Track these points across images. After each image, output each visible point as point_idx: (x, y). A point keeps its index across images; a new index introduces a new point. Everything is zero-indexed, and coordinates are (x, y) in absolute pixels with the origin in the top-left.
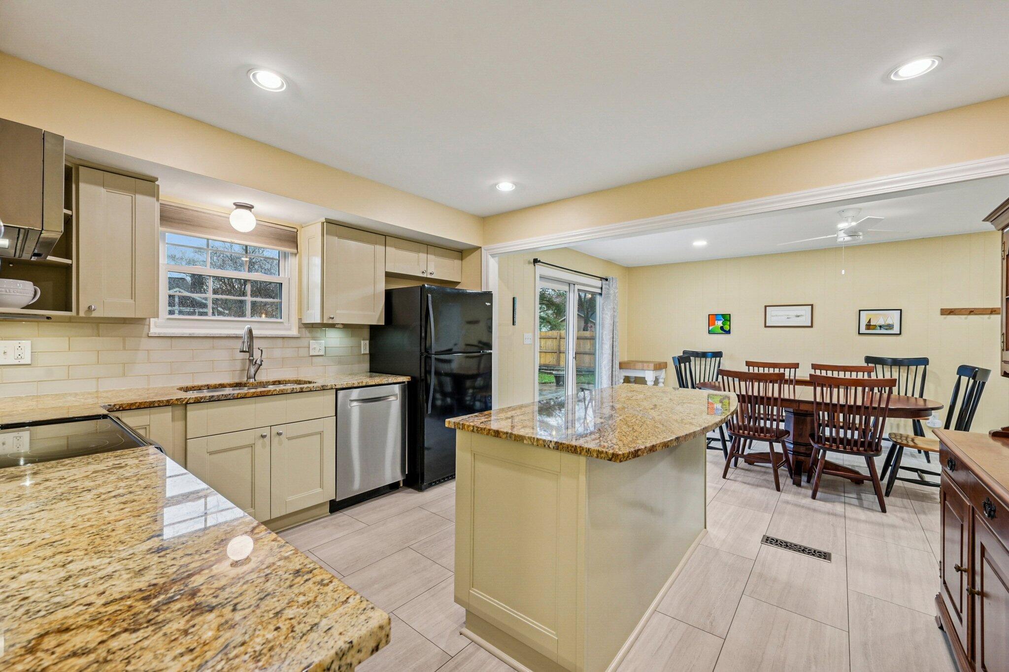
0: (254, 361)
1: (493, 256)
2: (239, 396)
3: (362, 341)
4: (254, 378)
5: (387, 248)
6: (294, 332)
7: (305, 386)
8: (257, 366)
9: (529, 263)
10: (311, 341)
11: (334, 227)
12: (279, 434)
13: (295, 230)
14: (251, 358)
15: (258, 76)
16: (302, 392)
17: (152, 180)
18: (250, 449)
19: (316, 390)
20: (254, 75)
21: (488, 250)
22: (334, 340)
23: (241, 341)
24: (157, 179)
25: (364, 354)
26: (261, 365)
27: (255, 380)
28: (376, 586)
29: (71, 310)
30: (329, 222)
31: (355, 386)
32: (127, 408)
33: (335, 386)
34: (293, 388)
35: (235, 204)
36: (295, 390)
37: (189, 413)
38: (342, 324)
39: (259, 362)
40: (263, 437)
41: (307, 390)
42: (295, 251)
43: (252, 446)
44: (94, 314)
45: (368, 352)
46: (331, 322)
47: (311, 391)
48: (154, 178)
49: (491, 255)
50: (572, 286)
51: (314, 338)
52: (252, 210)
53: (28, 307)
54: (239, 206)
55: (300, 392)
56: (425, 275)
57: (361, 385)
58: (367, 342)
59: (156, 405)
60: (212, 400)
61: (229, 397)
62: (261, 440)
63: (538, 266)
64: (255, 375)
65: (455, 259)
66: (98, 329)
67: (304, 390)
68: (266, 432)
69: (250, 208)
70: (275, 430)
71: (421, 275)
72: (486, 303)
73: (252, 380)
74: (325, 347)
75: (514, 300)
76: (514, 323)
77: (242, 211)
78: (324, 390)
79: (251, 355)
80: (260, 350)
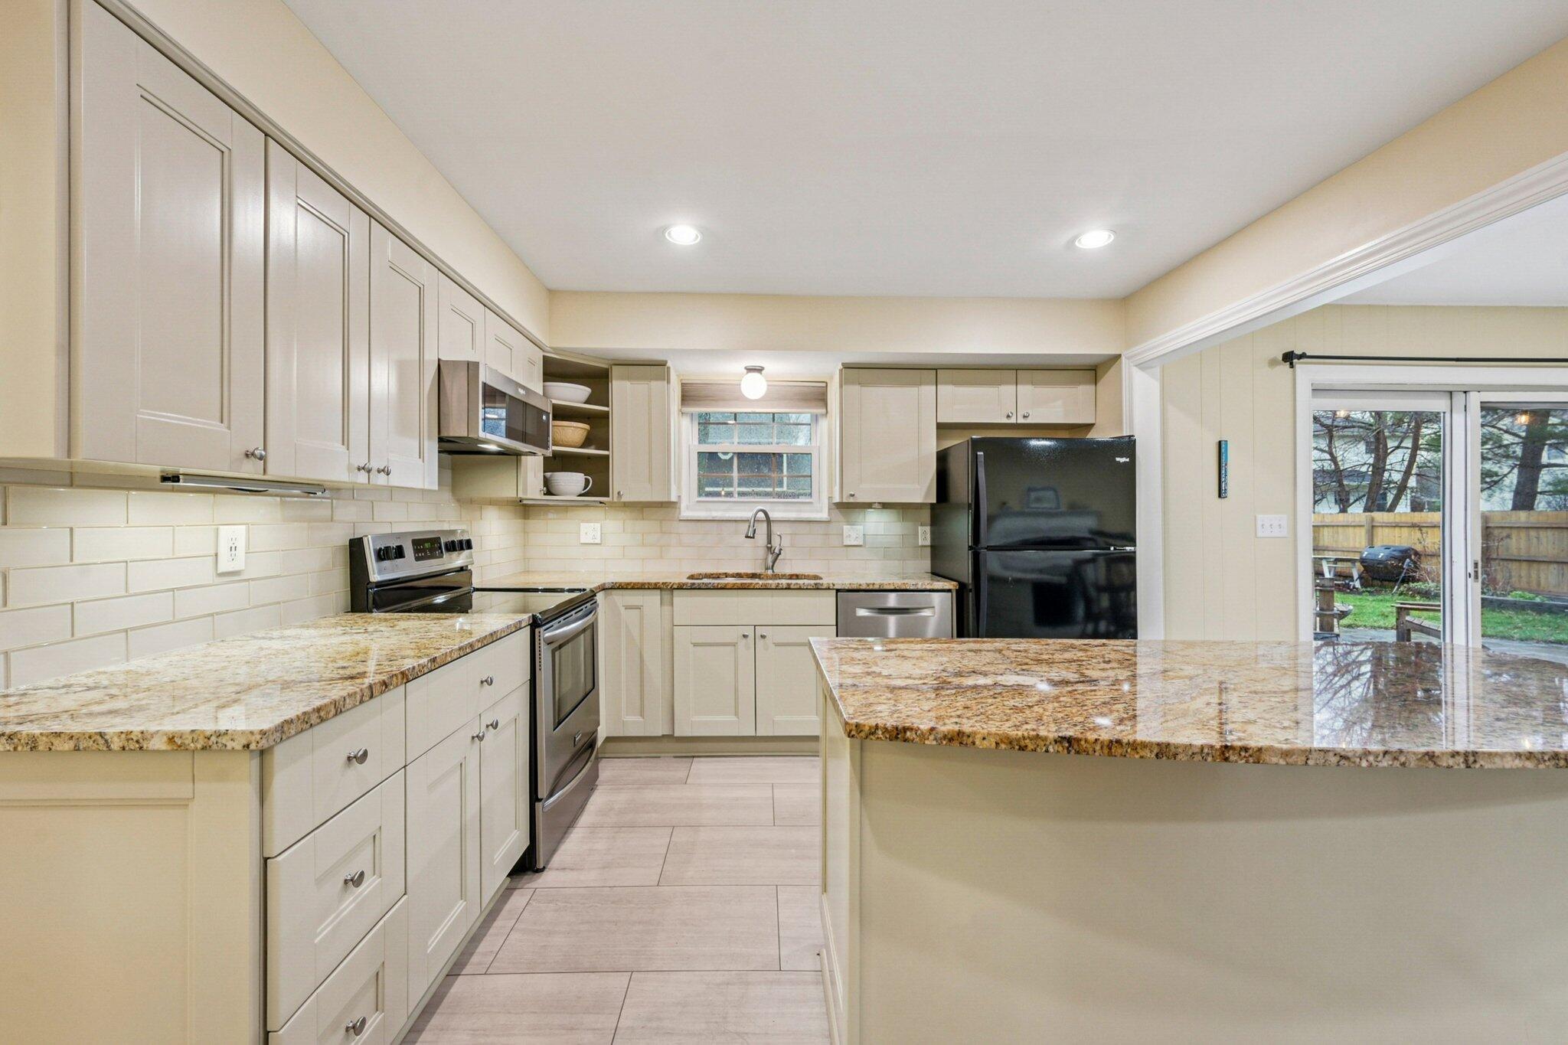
0: (773, 549)
1: (1143, 366)
2: (719, 586)
3: (920, 528)
4: (772, 569)
5: (938, 387)
6: (824, 515)
7: (793, 582)
8: (775, 555)
9: (1273, 363)
10: (845, 527)
11: (857, 371)
12: (763, 637)
13: (824, 385)
14: (769, 545)
15: (672, 233)
16: (789, 589)
17: (662, 364)
18: (733, 648)
19: (807, 589)
20: (669, 233)
21: (1132, 357)
22: (877, 525)
23: (747, 525)
24: (666, 362)
25: (923, 546)
26: (780, 554)
27: (773, 572)
28: (793, 851)
29: (609, 497)
30: (847, 367)
31: (861, 588)
32: (625, 587)
33: (834, 585)
34: (778, 584)
35: (746, 368)
36: (781, 586)
37: (675, 599)
38: (879, 503)
39: (777, 551)
40: (745, 636)
41: (795, 587)
42: (824, 411)
43: (734, 645)
44: (624, 499)
45: (928, 542)
46: (851, 500)
47: (800, 589)
48: (663, 361)
49: (1136, 366)
50: (1459, 399)
51: (850, 523)
52: (763, 372)
53: (580, 495)
54: (750, 370)
55: (786, 589)
56: (1013, 420)
57: (871, 587)
58: (928, 529)
59: (646, 587)
60: (693, 587)
62: (744, 640)
63: (1300, 366)
64: (773, 566)
65: (1080, 383)
66: (643, 512)
67: (792, 587)
68: (749, 631)
69: (760, 370)
70: (760, 631)
71: (1005, 421)
72: (1118, 459)
73: (770, 572)
74: (864, 535)
75: (1220, 446)
76: (1221, 493)
77: (750, 374)
78: (818, 589)
79: (769, 541)
80: (780, 536)
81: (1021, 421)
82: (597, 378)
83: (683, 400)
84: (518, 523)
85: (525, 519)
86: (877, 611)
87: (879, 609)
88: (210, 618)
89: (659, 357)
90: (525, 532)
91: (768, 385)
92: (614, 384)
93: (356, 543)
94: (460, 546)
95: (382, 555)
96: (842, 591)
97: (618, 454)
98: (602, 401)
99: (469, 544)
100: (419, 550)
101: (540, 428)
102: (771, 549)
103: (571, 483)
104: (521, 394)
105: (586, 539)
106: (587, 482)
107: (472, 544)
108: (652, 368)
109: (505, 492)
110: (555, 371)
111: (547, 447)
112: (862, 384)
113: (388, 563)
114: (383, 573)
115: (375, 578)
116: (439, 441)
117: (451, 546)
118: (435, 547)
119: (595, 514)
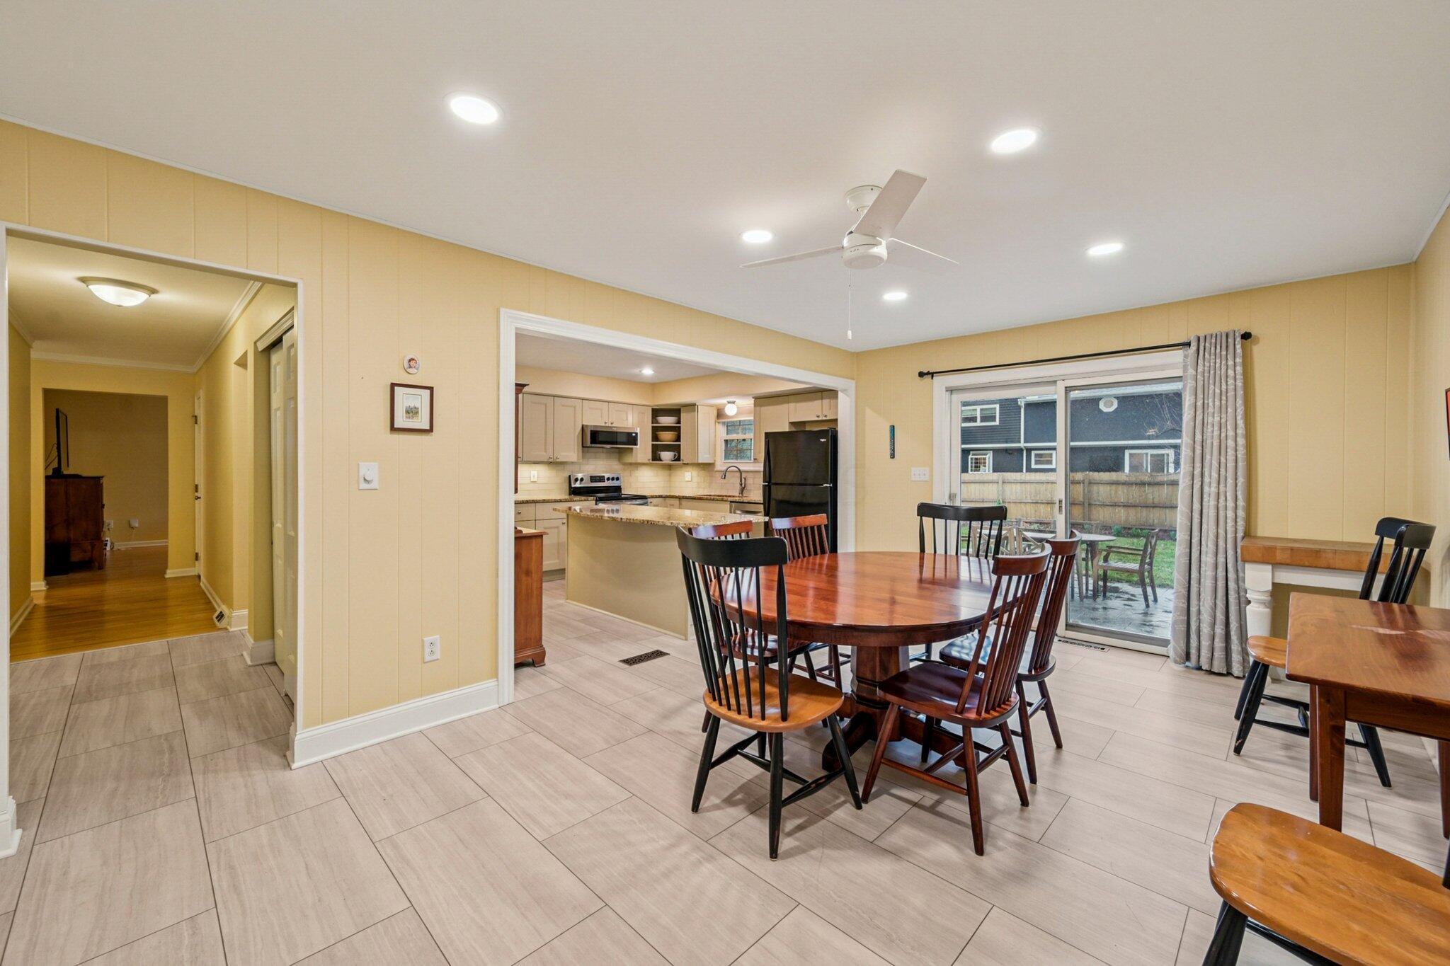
5: (789, 404)
11: (759, 400)
14: (741, 483)
26: (745, 487)
30: (756, 398)
35: (727, 402)
48: (695, 404)
54: (729, 402)
56: (820, 418)
63: (936, 378)
69: (734, 403)
71: (816, 419)
72: (821, 440)
75: (893, 428)
76: (892, 456)
77: (729, 405)
78: (723, 501)
79: (741, 481)
80: (745, 479)
81: (824, 418)
82: (675, 411)
83: (716, 417)
84: (666, 472)
85: (670, 470)
88: (529, 491)
90: (670, 475)
91: (736, 409)
92: (682, 414)
93: (570, 476)
94: (613, 479)
95: (576, 480)
96: (731, 502)
97: (683, 443)
98: (679, 422)
99: (618, 479)
100: (593, 479)
101: (632, 439)
102: (741, 485)
103: (667, 456)
104: (615, 430)
105: (687, 479)
106: (675, 455)
107: (621, 478)
108: (692, 407)
109: (630, 461)
110: (656, 413)
111: (636, 444)
112: (761, 406)
113: (579, 482)
114: (578, 485)
115: (573, 486)
116: (583, 447)
117: (608, 479)
118: (601, 479)
119: (689, 468)
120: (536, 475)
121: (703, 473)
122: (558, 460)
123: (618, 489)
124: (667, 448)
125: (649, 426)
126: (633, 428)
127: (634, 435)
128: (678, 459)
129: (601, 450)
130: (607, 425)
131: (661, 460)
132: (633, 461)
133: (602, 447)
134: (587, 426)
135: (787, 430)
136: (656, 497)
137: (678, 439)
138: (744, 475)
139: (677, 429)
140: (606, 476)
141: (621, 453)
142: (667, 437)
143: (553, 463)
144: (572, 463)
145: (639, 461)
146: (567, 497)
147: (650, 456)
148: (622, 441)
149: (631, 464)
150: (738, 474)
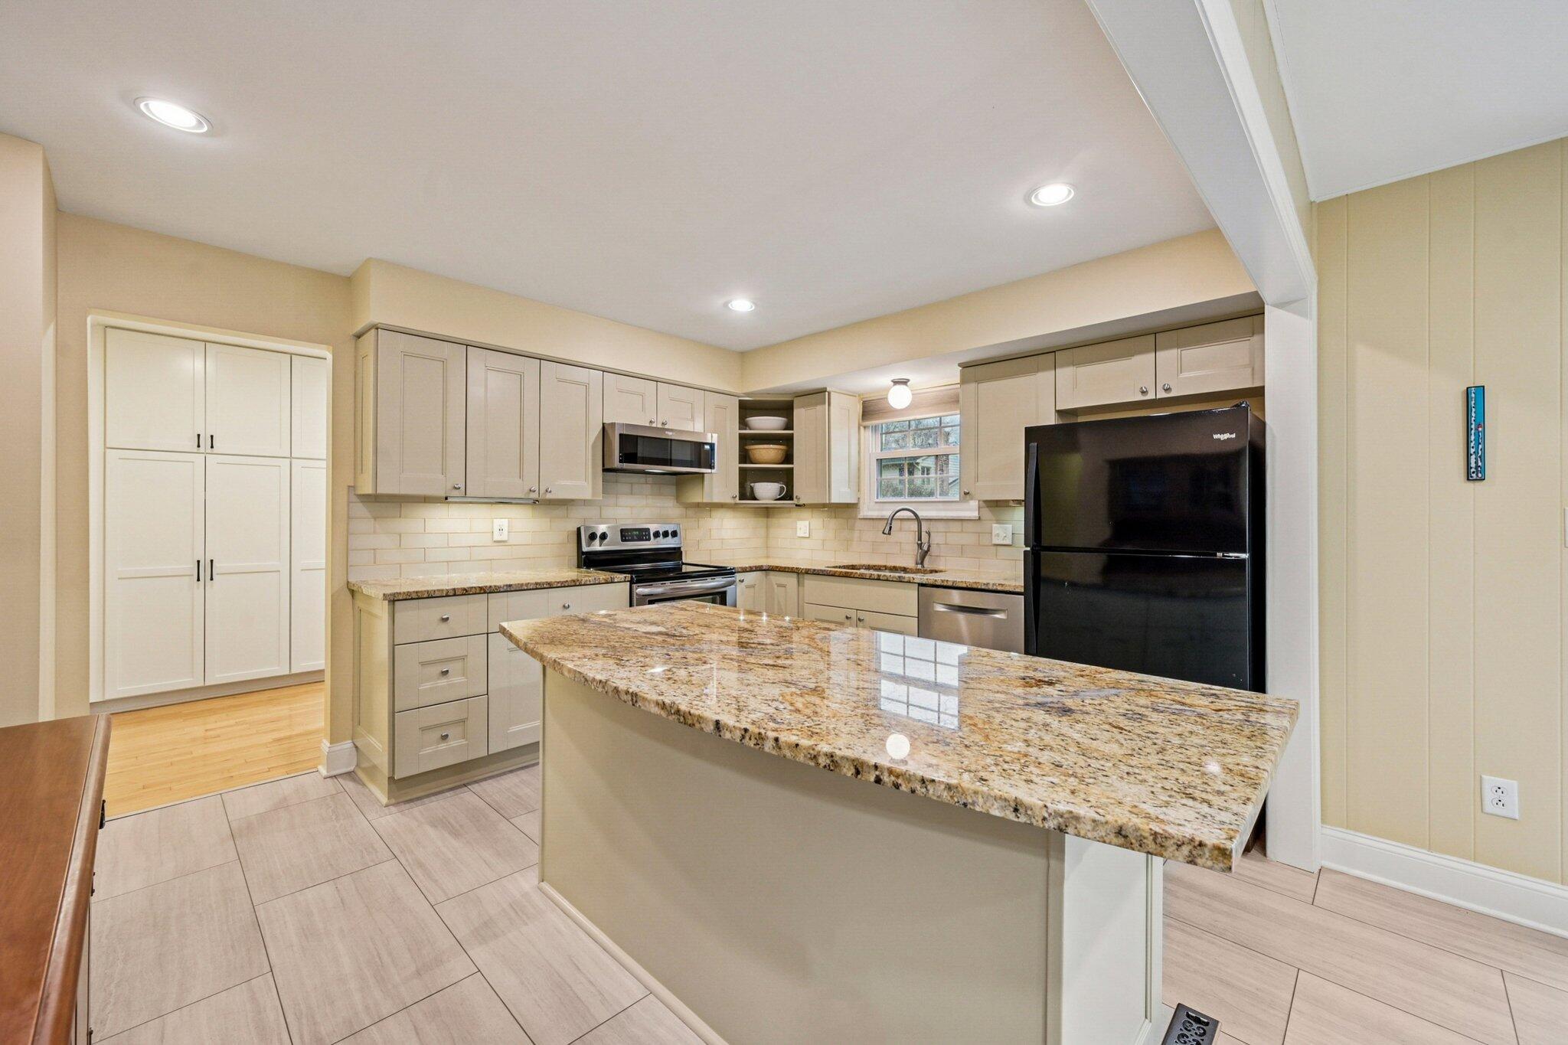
0: (922, 546)
4: (922, 564)
5: (1058, 370)
6: (974, 513)
8: (923, 551)
10: (994, 525)
11: (973, 370)
14: (919, 542)
16: (879, 579)
17: (823, 391)
19: (893, 581)
24: (826, 387)
26: (929, 550)
29: (801, 500)
30: (965, 366)
31: (937, 583)
32: (775, 569)
33: (913, 579)
34: (872, 574)
35: (892, 381)
36: (873, 576)
37: (805, 581)
39: (925, 548)
40: (848, 618)
41: (884, 579)
47: (887, 580)
51: (999, 521)
52: (909, 383)
54: (896, 382)
56: (1151, 396)
57: (945, 584)
61: (825, 573)
64: (922, 561)
66: (835, 512)
67: (881, 578)
68: (852, 614)
69: (905, 382)
70: (860, 615)
73: (919, 566)
74: (1013, 534)
76: (1474, 472)
77: (898, 387)
78: (901, 582)
79: (920, 538)
80: (929, 534)
81: (1162, 395)
82: (784, 408)
83: (863, 415)
84: (762, 521)
85: (768, 517)
86: (947, 607)
87: (949, 605)
88: (489, 562)
89: (819, 385)
90: (767, 527)
91: (913, 394)
92: (796, 412)
93: (579, 530)
94: (666, 534)
95: (593, 537)
96: (921, 585)
97: (798, 466)
98: (789, 426)
99: (674, 534)
100: (626, 534)
101: (702, 455)
102: (920, 546)
103: (767, 491)
104: (670, 435)
105: (800, 533)
106: (782, 489)
107: (681, 533)
108: (818, 395)
109: (698, 499)
110: (748, 409)
111: (711, 467)
112: (978, 381)
113: (597, 541)
114: (597, 546)
115: (585, 549)
116: (605, 470)
117: (657, 534)
118: (643, 534)
119: (806, 514)
120: (506, 529)
121: (833, 523)
122: (549, 496)
123: (676, 553)
124: (767, 475)
125: (734, 431)
126: (704, 434)
127: (707, 447)
128: (789, 496)
129: (641, 478)
130: (654, 425)
131: (755, 499)
132: (705, 500)
133: (643, 472)
134: (613, 425)
135: (1053, 423)
136: (751, 570)
137: (788, 458)
138: (925, 527)
139: (787, 441)
140: (653, 528)
141: (681, 482)
142: (767, 455)
143: (541, 503)
144: (585, 503)
145: (716, 500)
146: (572, 574)
147: (735, 490)
148: (680, 457)
149: (699, 506)
150: (914, 526)
